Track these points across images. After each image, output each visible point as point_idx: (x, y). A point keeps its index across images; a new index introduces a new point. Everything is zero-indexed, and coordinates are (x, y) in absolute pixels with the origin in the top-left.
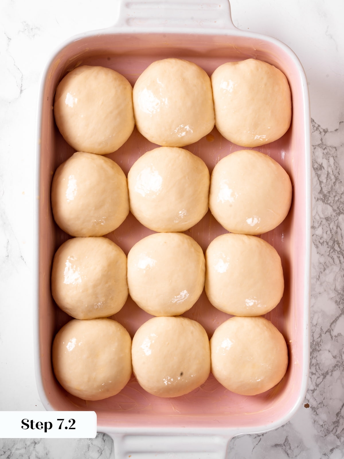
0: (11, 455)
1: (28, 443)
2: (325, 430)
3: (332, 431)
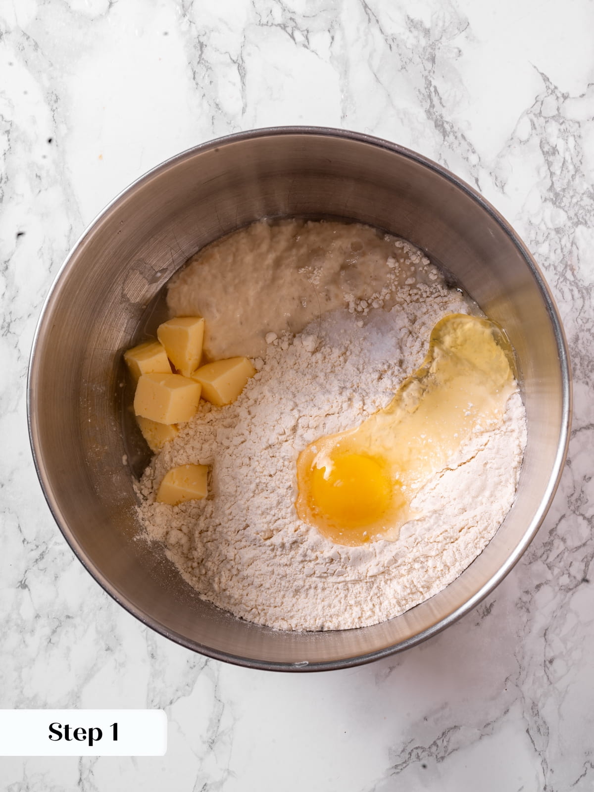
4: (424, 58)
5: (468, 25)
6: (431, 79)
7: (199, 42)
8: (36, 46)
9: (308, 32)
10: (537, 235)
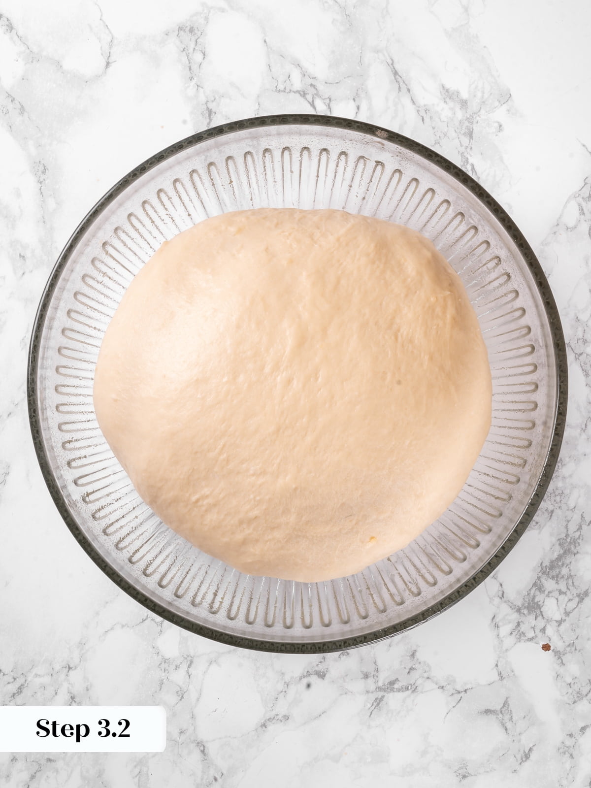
0: (26, 685)
1: (57, 667)
2: (574, 692)
3: (586, 695)
4: (460, 133)
5: (510, 97)
6: (468, 156)
7: (208, 108)
8: (22, 110)
9: (330, 100)
10: (584, 332)
